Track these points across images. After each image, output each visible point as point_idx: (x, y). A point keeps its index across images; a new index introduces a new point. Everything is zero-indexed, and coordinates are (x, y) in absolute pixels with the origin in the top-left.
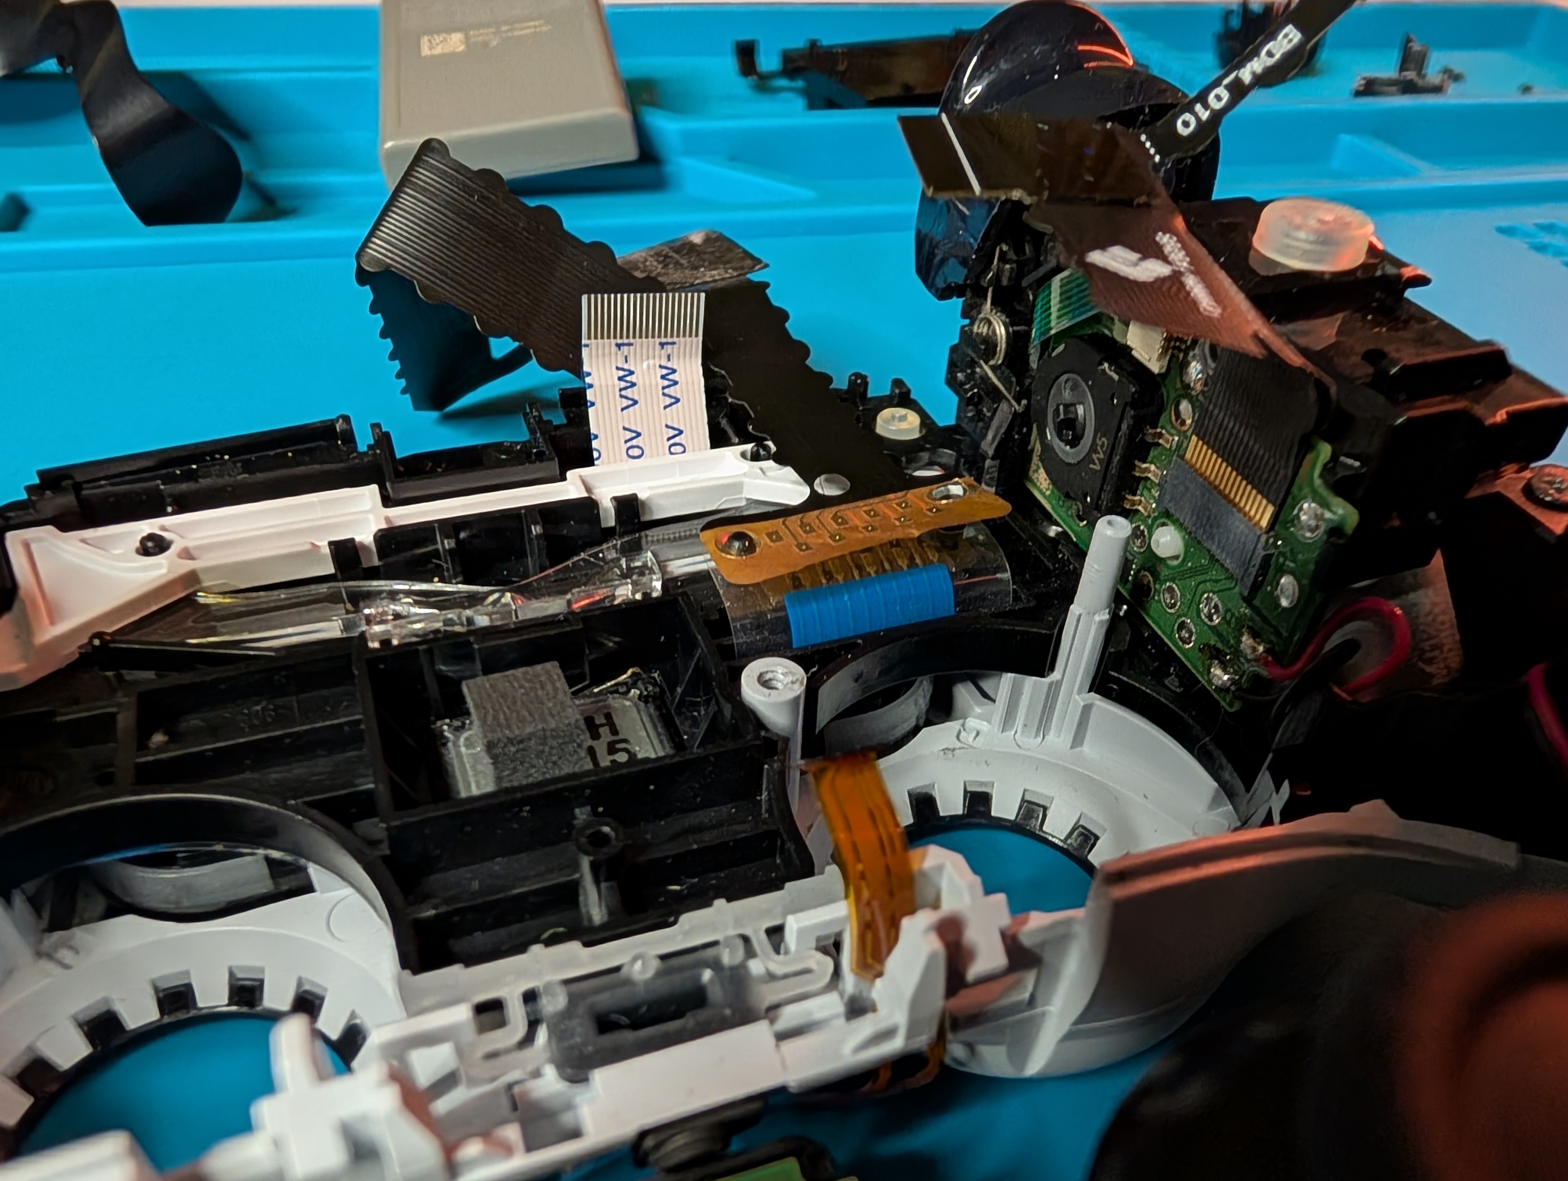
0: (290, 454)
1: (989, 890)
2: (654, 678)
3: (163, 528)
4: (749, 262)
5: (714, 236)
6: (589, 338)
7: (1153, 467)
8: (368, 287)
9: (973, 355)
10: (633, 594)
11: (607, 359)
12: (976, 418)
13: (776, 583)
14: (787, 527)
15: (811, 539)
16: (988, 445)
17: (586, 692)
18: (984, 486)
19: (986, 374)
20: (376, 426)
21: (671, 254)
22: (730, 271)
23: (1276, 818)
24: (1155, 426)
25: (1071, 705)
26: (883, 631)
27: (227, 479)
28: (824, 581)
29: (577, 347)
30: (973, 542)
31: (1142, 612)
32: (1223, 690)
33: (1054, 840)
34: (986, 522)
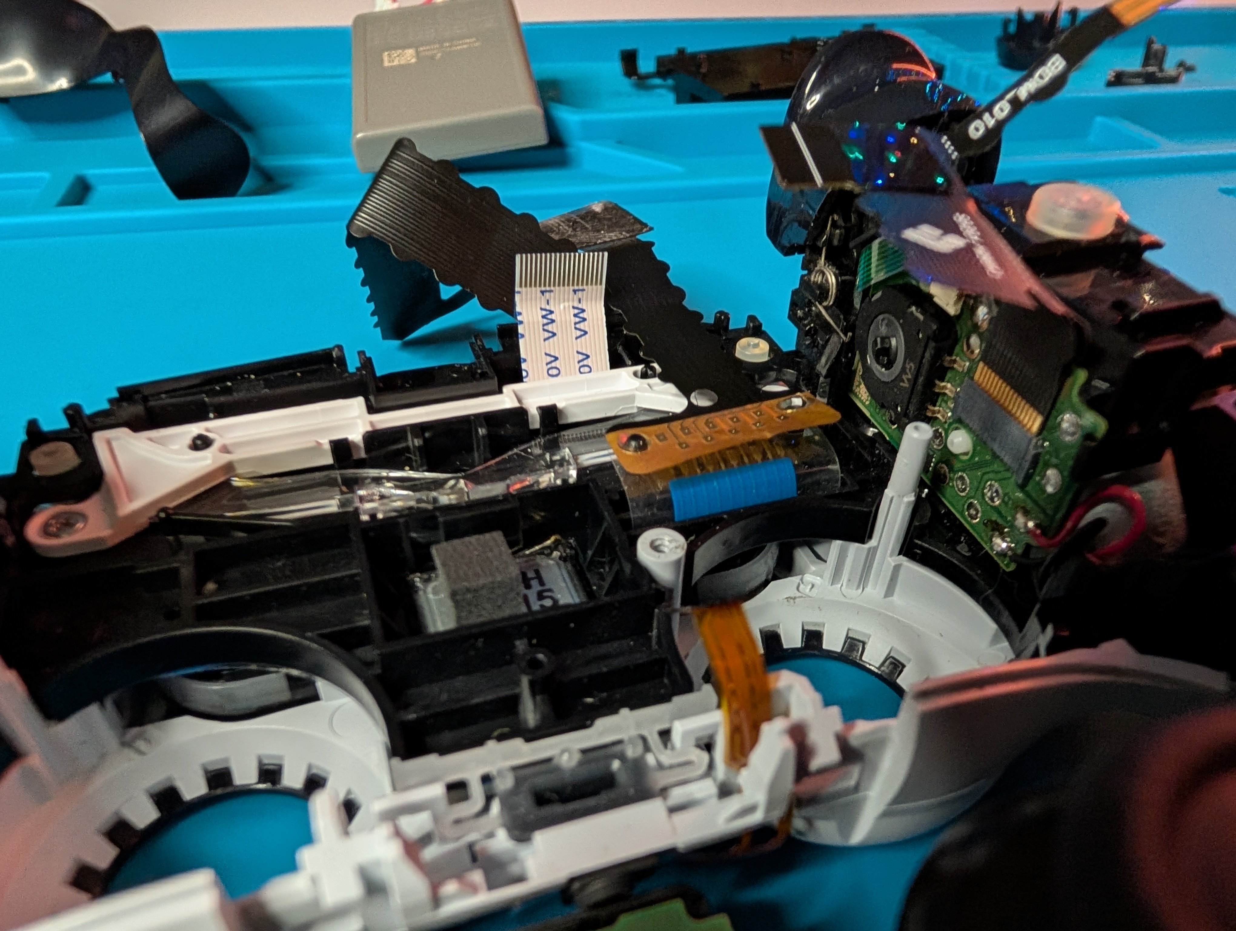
0: (299, 374)
1: (827, 703)
2: (570, 543)
3: (208, 430)
4: (638, 226)
5: (611, 206)
6: (521, 286)
7: (949, 385)
8: (354, 249)
9: (810, 298)
10: (555, 479)
11: (533, 301)
12: (812, 345)
13: (662, 474)
14: (670, 430)
15: (691, 440)
16: (822, 366)
17: (521, 554)
18: (818, 398)
19: (820, 312)
20: (361, 353)
21: (579, 220)
22: (624, 233)
23: (1042, 651)
24: (951, 355)
25: (884, 566)
26: (743, 508)
27: (254, 394)
28: (698, 471)
29: (511, 293)
30: (809, 440)
31: (939, 495)
32: (1002, 554)
33: (871, 667)
34: (821, 427)
